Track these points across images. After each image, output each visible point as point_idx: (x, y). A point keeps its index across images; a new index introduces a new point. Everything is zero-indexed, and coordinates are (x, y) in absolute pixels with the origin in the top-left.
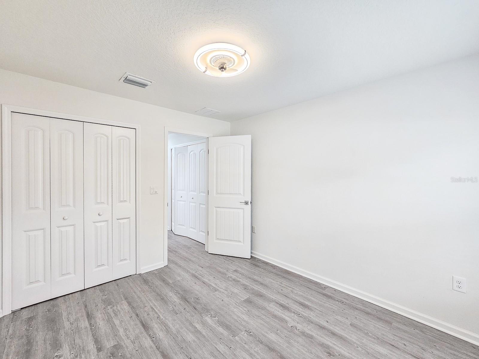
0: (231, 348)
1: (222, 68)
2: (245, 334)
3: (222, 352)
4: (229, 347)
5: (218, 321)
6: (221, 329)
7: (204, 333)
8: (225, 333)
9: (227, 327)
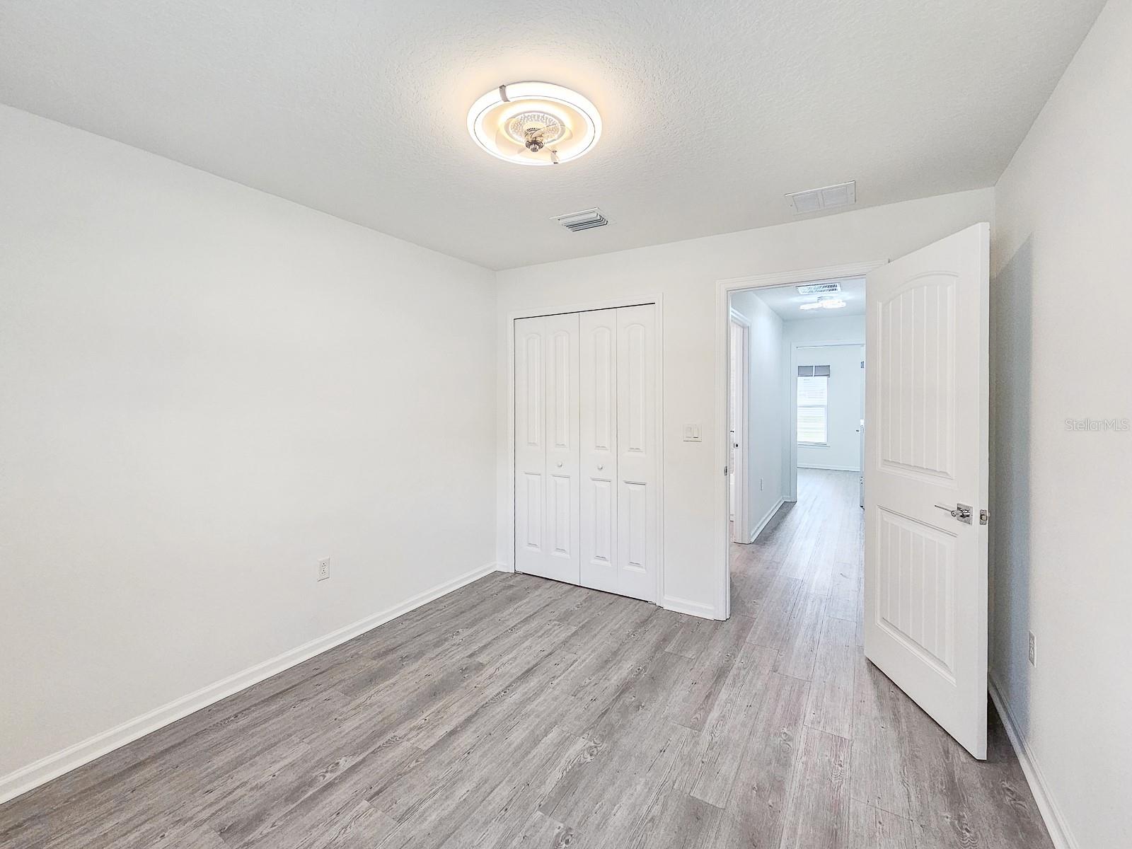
0: (506, 809)
1: (535, 144)
2: (557, 831)
3: (490, 798)
4: (507, 807)
5: (580, 765)
6: (555, 776)
7: (534, 752)
8: (549, 787)
9: (568, 786)
